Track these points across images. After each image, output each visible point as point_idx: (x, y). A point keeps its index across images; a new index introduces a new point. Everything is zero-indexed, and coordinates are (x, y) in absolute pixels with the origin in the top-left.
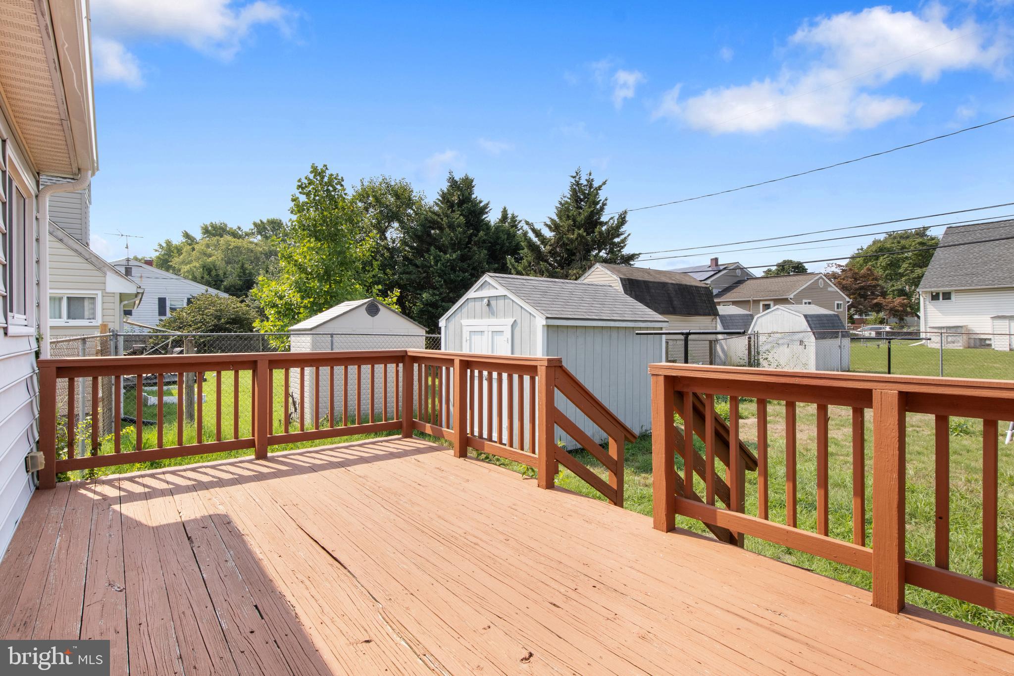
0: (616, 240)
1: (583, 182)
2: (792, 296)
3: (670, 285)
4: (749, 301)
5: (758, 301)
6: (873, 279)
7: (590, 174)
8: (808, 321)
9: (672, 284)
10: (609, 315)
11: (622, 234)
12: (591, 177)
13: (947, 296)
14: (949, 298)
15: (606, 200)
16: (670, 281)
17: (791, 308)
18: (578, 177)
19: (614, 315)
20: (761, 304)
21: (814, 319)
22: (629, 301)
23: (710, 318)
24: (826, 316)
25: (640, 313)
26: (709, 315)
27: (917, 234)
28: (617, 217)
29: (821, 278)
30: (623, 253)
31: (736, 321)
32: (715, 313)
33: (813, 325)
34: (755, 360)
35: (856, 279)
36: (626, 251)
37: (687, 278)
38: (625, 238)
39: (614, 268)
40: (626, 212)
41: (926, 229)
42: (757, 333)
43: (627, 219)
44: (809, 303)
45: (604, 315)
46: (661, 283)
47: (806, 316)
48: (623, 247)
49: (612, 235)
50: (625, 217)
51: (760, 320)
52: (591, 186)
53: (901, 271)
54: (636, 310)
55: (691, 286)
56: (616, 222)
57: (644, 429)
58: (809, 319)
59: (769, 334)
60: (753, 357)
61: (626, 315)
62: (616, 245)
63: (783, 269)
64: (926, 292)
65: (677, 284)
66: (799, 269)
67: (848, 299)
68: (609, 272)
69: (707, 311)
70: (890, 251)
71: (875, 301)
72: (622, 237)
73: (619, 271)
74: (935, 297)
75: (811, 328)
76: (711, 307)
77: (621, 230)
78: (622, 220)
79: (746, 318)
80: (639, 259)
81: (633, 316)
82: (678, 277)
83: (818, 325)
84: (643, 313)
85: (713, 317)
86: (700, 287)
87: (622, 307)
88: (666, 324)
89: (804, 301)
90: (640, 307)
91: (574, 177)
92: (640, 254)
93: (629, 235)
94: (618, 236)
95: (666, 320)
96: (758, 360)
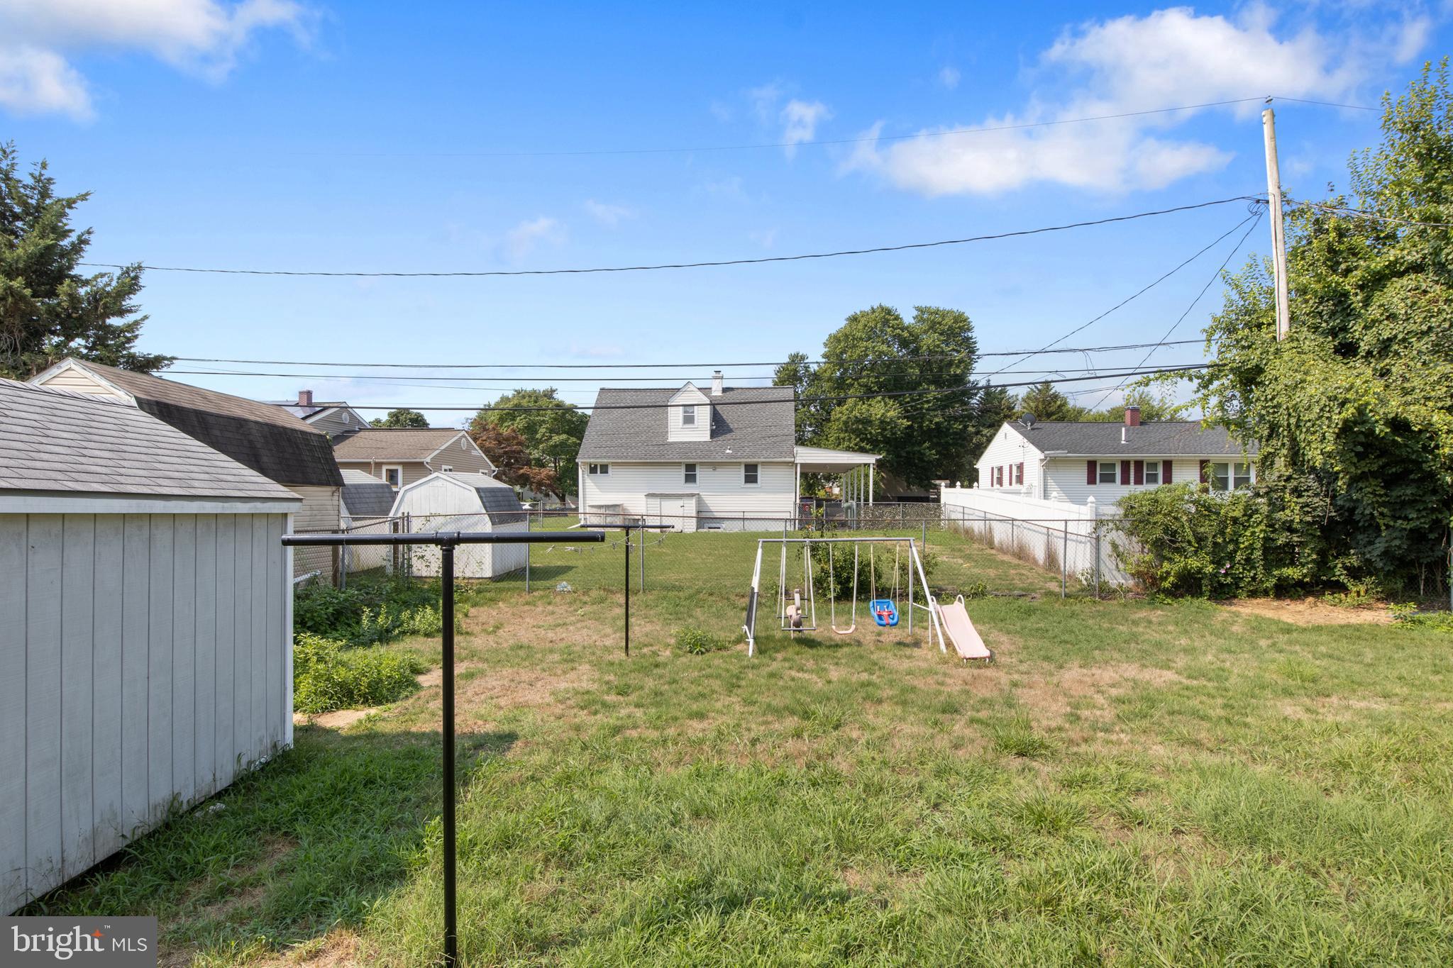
0: (115, 321)
1: (23, 177)
2: (428, 460)
3: (252, 425)
4: (369, 463)
5: (378, 465)
6: (517, 444)
7: (43, 166)
8: (481, 497)
9: (256, 422)
10: (144, 481)
11: (130, 311)
12: (47, 174)
13: (604, 469)
14: (606, 472)
15: (89, 232)
16: (253, 418)
17: (456, 477)
19: (160, 481)
20: (384, 468)
21: (488, 494)
22: (194, 449)
23: (329, 489)
24: (500, 490)
25: (229, 478)
26: (328, 484)
27: (545, 396)
28: (118, 272)
29: (464, 436)
30: (132, 351)
31: (366, 495)
32: (338, 482)
33: (487, 504)
34: (404, 559)
35: (500, 443)
36: (142, 347)
37: (283, 415)
38: (136, 323)
39: (118, 376)
40: (140, 268)
41: (553, 391)
42: (408, 517)
43: (142, 282)
44: (450, 470)
45: (130, 480)
46: (234, 419)
47: (478, 490)
48: (129, 340)
49: (105, 306)
50: (136, 278)
51: (409, 494)
52: (44, 193)
53: (538, 436)
54: (220, 471)
55: (294, 431)
56: (114, 283)
57: (244, 761)
58: (482, 494)
59: (428, 518)
60: (400, 556)
61: (196, 484)
62: (113, 332)
63: (397, 421)
64: (584, 463)
65: (267, 424)
66: (418, 423)
67: (493, 468)
68: (104, 383)
69: (324, 477)
70: (527, 411)
71: (522, 471)
72: (130, 318)
73: (131, 384)
74: (593, 470)
75: (485, 507)
76: (331, 470)
77: (127, 303)
78: (130, 283)
79: (381, 490)
80: (173, 368)
81: (214, 485)
82: (265, 411)
83: (493, 504)
84: (237, 479)
85: (334, 488)
86: (310, 434)
87: (179, 460)
88: (298, 504)
89: (444, 467)
90: (226, 464)
92: (173, 358)
93: (146, 318)
94: (121, 312)
95: (297, 496)
96: (410, 559)
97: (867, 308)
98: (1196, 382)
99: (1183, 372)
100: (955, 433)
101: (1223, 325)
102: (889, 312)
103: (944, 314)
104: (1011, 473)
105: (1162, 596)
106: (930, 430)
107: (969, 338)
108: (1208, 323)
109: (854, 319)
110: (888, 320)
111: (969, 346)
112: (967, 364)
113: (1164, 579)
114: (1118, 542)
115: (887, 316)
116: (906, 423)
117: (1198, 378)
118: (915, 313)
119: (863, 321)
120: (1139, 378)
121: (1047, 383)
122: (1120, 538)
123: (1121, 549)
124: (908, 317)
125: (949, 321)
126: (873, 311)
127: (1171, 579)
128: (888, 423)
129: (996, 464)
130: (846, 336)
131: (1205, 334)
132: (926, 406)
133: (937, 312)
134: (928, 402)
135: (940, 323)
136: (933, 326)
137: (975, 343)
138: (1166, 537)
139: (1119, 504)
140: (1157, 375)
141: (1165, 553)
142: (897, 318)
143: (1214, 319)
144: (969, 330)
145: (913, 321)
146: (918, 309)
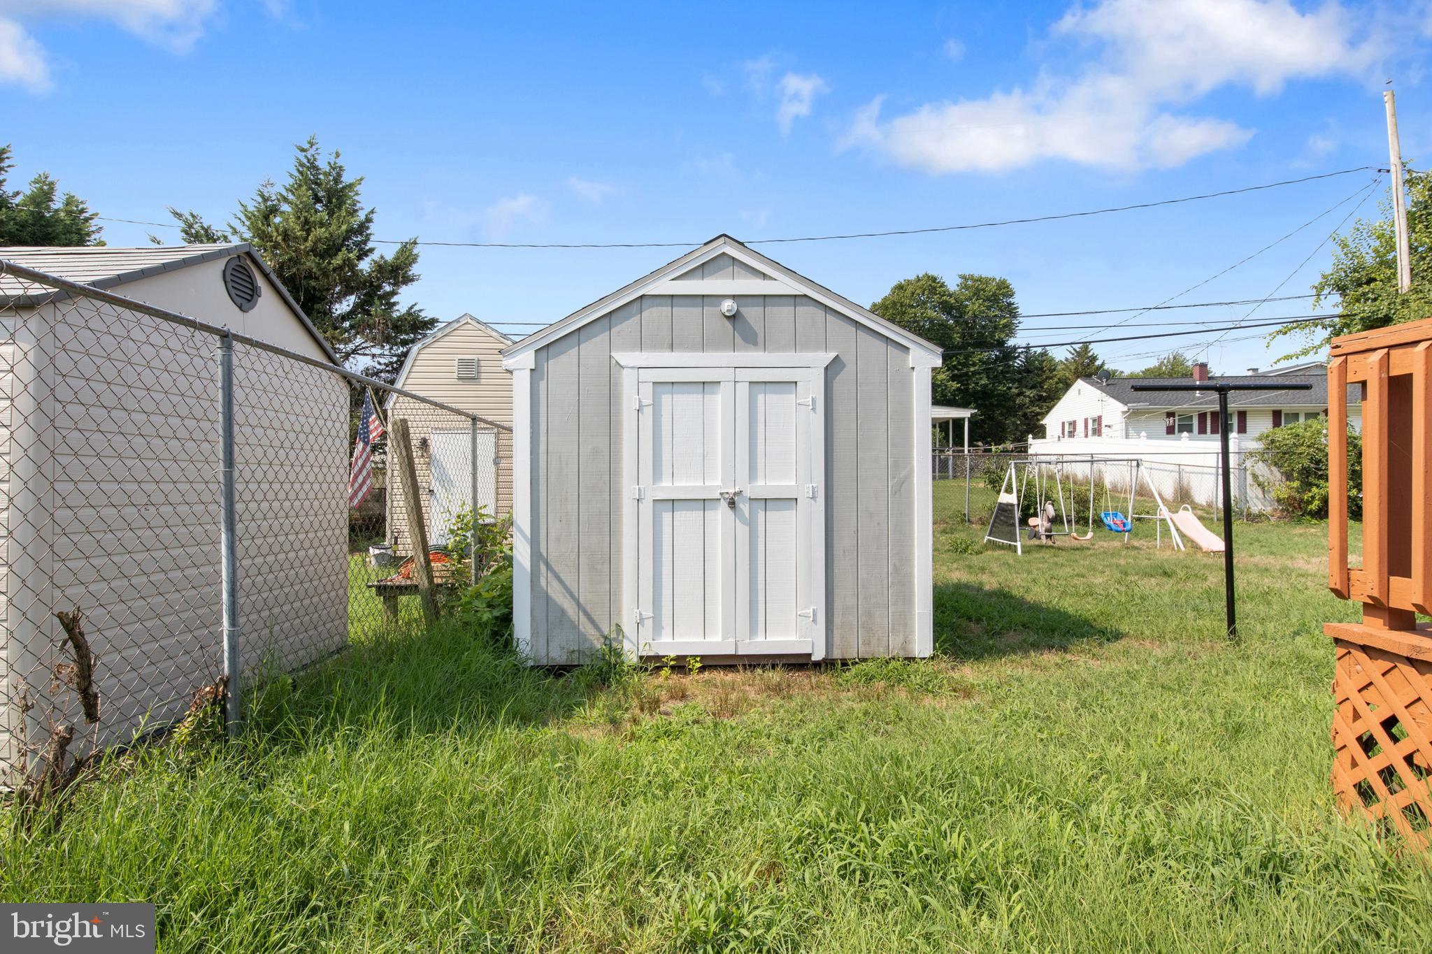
1: (323, 164)
7: (338, 155)
12: (340, 162)
18: (312, 151)
52: (337, 180)
91: (303, 150)
97: (912, 277)
98: (1329, 330)
99: (1316, 321)
100: (999, 395)
101: (1333, 282)
102: (934, 279)
103: (987, 281)
104: (1086, 427)
105: (1308, 517)
106: (975, 392)
107: (1010, 304)
108: (1317, 280)
109: (900, 287)
110: (935, 288)
111: (1012, 311)
112: (1010, 329)
113: (1309, 503)
114: (1258, 473)
115: (932, 285)
116: (955, 385)
117: (1330, 326)
118: (959, 281)
119: (910, 289)
120: (1279, 327)
121: (1086, 345)
122: (1261, 469)
123: (1261, 479)
124: (952, 285)
125: (992, 287)
126: (918, 280)
127: (1317, 502)
128: (939, 386)
129: (1068, 419)
130: (894, 303)
131: (1315, 290)
132: (972, 369)
133: (980, 280)
134: (974, 365)
135: (983, 290)
136: (977, 293)
137: (1016, 308)
138: (1312, 465)
139: (1260, 439)
140: (1295, 325)
141: (1311, 479)
142: (942, 285)
143: (1324, 276)
144: (1012, 296)
145: (957, 288)
146: (963, 277)
